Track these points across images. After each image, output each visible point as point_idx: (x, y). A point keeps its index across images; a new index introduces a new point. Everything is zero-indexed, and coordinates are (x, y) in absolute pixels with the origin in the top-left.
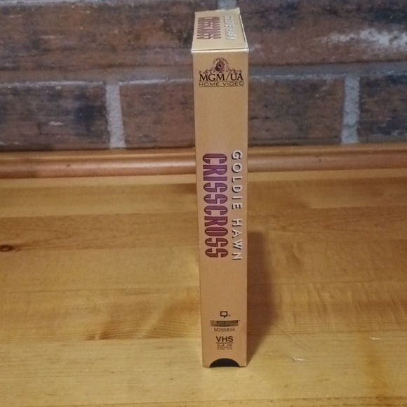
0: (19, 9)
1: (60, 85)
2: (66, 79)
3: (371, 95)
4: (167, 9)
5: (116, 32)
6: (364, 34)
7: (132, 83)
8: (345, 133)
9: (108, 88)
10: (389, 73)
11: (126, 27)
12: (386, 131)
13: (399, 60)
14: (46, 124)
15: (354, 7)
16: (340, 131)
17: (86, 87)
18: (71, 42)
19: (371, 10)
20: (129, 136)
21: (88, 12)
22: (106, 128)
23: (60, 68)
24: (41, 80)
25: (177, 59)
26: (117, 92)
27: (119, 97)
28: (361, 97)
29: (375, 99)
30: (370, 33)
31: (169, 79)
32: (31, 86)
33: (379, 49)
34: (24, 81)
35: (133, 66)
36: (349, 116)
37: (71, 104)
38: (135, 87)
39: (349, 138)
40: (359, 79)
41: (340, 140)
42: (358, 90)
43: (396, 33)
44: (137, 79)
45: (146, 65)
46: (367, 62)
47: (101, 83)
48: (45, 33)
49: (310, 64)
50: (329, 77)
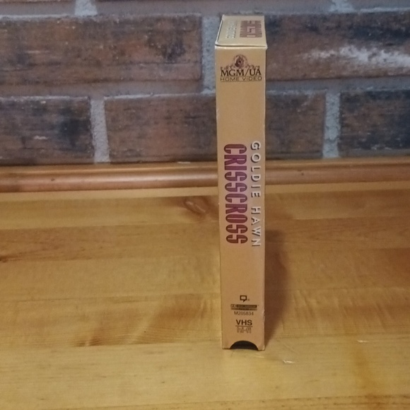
0: (4, 24)
1: (45, 100)
2: (51, 94)
3: (351, 111)
4: (151, 25)
5: (102, 47)
6: (344, 51)
7: (117, 97)
8: (326, 148)
9: (92, 102)
10: (369, 89)
11: (111, 42)
12: (366, 146)
13: (377, 77)
14: (31, 138)
15: (333, 25)
16: (321, 146)
17: (71, 102)
18: (56, 57)
19: (350, 28)
20: (113, 150)
21: (74, 27)
22: (90, 143)
23: (45, 82)
24: (26, 95)
25: (162, 74)
26: (102, 107)
27: (104, 111)
28: (341, 113)
29: (355, 114)
30: (350, 50)
31: (154, 94)
32: (15, 100)
33: (359, 66)
34: (9, 96)
35: (118, 81)
36: (330, 131)
37: (56, 119)
38: (119, 101)
39: (330, 153)
40: (339, 94)
41: (322, 155)
42: (339, 105)
43: (375, 50)
44: (121, 94)
45: (131, 80)
46: (347, 78)
47: (86, 98)
48: (31, 48)
49: (292, 80)
50: (310, 93)
